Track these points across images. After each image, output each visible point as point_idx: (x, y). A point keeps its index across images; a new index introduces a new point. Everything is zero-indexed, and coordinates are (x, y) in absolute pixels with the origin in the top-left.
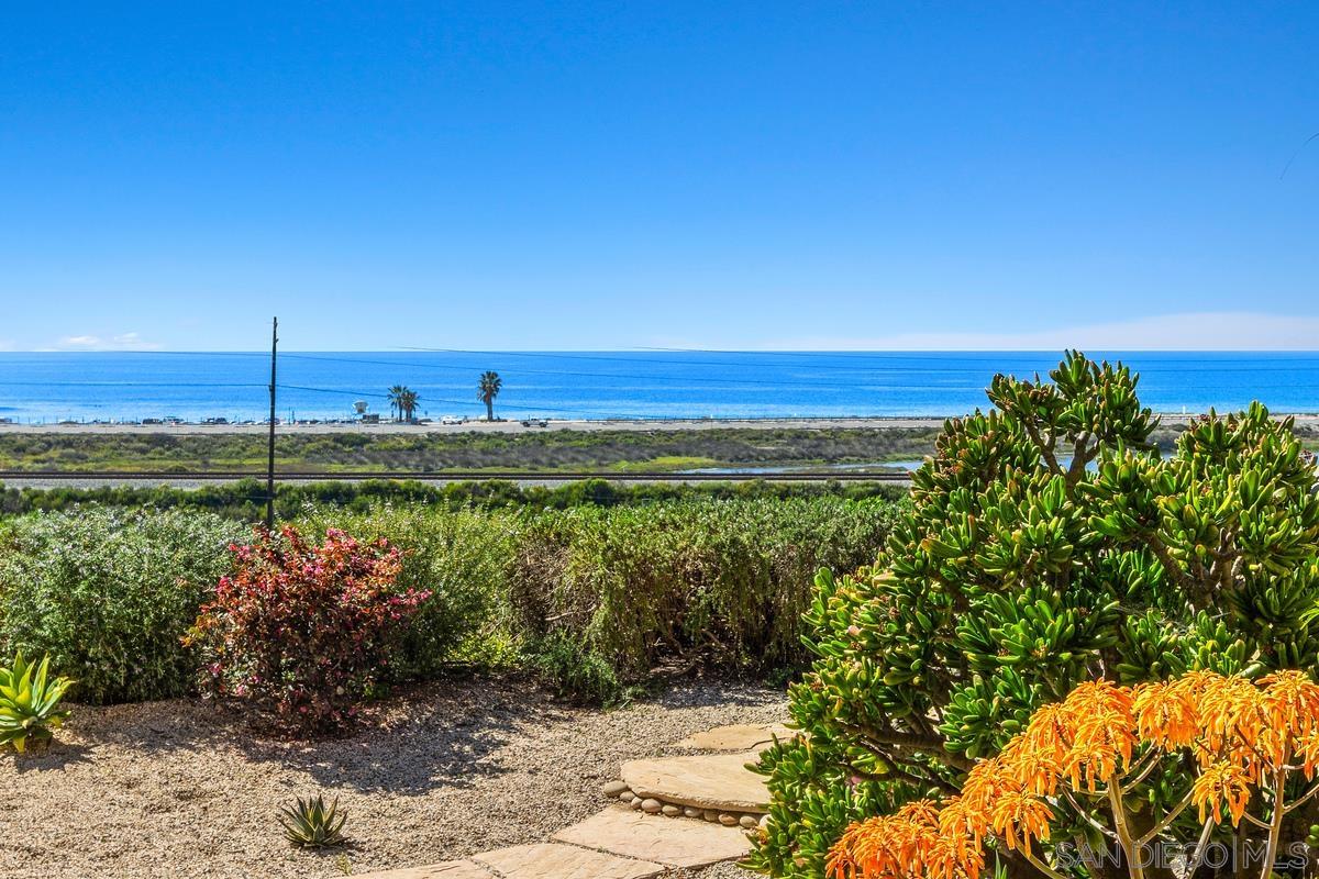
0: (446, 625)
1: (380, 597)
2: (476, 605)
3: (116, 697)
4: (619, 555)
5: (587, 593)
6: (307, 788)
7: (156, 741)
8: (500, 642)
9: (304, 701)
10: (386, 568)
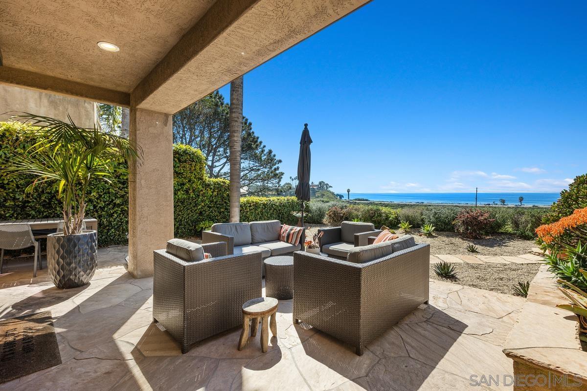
0: (499, 226)
1: (485, 219)
2: (504, 221)
3: (442, 230)
4: (534, 216)
5: (527, 222)
6: (471, 244)
7: (448, 236)
8: (509, 228)
9: (472, 233)
10: (487, 215)
